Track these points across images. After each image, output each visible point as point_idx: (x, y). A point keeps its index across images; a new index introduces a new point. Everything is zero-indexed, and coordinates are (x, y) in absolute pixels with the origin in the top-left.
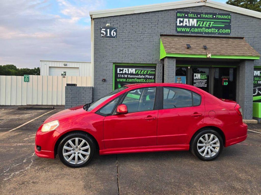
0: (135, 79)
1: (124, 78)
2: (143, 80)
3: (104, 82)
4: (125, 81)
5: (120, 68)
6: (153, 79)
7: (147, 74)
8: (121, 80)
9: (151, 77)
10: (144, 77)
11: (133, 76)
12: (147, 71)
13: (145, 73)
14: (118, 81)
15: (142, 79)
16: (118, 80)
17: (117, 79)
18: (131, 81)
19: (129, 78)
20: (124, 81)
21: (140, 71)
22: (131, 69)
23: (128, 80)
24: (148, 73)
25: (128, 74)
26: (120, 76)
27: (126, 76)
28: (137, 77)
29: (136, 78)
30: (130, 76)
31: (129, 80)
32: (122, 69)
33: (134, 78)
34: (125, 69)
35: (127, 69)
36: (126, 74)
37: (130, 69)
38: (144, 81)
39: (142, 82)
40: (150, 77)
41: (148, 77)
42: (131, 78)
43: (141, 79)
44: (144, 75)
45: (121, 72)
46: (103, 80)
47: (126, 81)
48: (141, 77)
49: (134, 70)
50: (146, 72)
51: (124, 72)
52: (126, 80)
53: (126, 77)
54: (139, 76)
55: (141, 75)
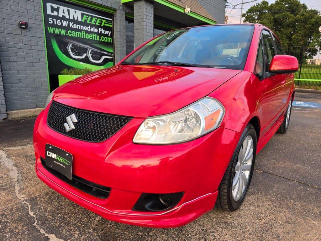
0: (83, 33)
1: (62, 27)
2: (95, 36)
3: (23, 31)
4: (64, 34)
5: (52, 5)
6: (110, 37)
7: (100, 26)
8: (57, 31)
9: (106, 32)
10: (96, 30)
11: (78, 26)
12: (100, 21)
13: (97, 24)
14: (50, 32)
16: (51, 30)
17: (48, 27)
19: (73, 29)
20: (62, 34)
21: (90, 18)
22: (74, 10)
23: (70, 33)
24: (102, 25)
25: (69, 20)
26: (53, 21)
27: (65, 24)
28: (85, 28)
29: (84, 30)
30: (73, 25)
31: (72, 33)
32: (55, 6)
33: (80, 31)
34: (62, 8)
35: (65, 9)
36: (64, 18)
37: (72, 11)
38: (96, 38)
39: (94, 39)
40: (106, 34)
41: (103, 32)
42: (76, 30)
43: (92, 34)
44: (97, 27)
45: (55, 13)
46: (21, 25)
47: (67, 35)
48: (92, 30)
49: (79, 13)
50: (98, 21)
51: (61, 15)
52: (67, 32)
53: (66, 26)
54: (89, 29)
55: (92, 26)
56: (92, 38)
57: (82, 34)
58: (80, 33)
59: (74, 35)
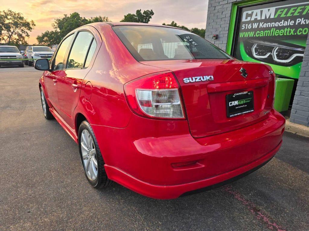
0: (272, 31)
1: (252, 30)
2: (289, 30)
4: (252, 36)
5: (247, 12)
7: (300, 16)
8: (246, 35)
10: (292, 23)
11: (269, 25)
12: (301, 9)
13: (296, 14)
15: (286, 30)
18: (262, 35)
19: (261, 29)
20: (250, 36)
21: (286, 10)
22: (267, 9)
24: (304, 13)
25: (260, 21)
26: (245, 27)
28: (277, 24)
29: (275, 27)
30: (263, 25)
32: (250, 12)
33: (270, 28)
34: (255, 11)
35: (258, 11)
36: (255, 21)
37: (265, 10)
38: (290, 32)
40: (307, 23)
41: (303, 22)
42: (264, 29)
43: (284, 29)
44: (294, 18)
45: (249, 19)
47: (255, 36)
48: (286, 24)
49: (273, 10)
50: (299, 10)
51: (253, 19)
52: (255, 34)
53: (256, 27)
55: (286, 19)
56: (284, 33)
57: (270, 32)
58: (269, 31)
59: (261, 35)
